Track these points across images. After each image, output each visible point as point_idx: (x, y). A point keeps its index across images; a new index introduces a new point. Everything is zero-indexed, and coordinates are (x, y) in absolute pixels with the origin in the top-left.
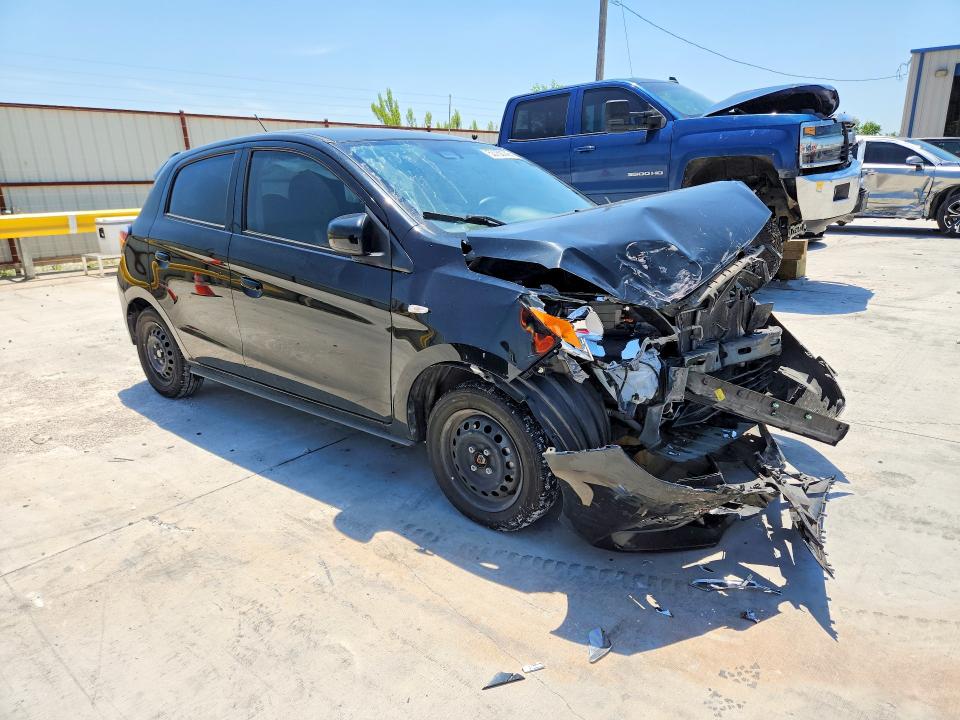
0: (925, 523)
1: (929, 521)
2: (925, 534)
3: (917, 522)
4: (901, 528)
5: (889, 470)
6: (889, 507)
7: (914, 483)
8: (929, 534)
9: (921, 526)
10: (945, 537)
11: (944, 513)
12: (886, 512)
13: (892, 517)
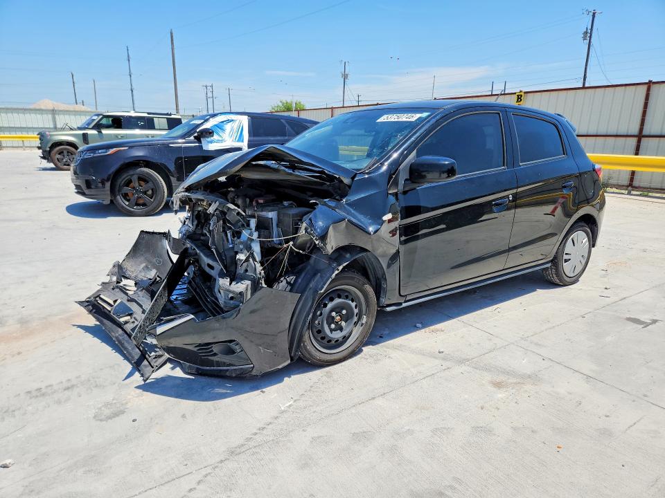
0: (68, 388)
1: (66, 392)
2: (64, 381)
3: (73, 386)
4: (79, 377)
5: (122, 417)
6: (96, 386)
7: (95, 417)
8: (62, 382)
9: (69, 385)
10: (50, 386)
11: (59, 402)
12: (96, 382)
13: (89, 381)
